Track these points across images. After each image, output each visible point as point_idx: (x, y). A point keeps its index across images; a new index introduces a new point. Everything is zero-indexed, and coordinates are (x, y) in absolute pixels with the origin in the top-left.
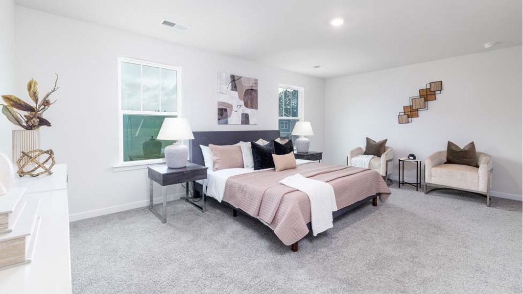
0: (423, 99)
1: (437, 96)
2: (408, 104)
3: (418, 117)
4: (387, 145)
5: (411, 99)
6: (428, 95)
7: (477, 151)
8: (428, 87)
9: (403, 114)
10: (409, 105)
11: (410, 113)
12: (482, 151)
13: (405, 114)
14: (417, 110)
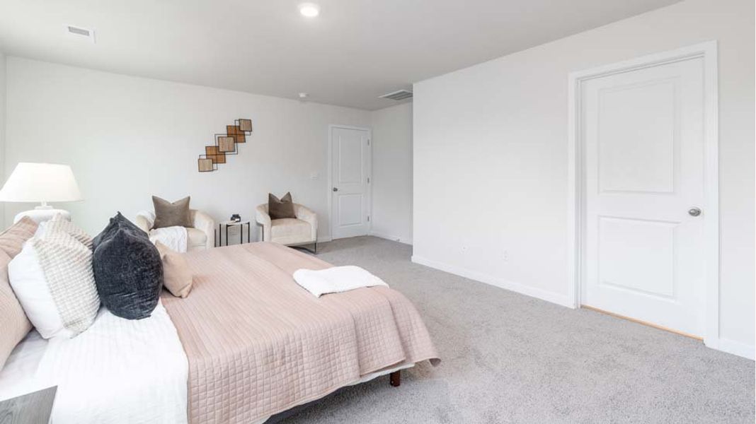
0: (232, 139)
1: (246, 137)
2: (213, 143)
3: (225, 162)
4: (191, 207)
5: (217, 136)
6: (237, 133)
7: (293, 202)
8: (237, 124)
9: (205, 157)
10: (214, 145)
11: (215, 156)
12: (300, 203)
13: (207, 159)
14: (224, 153)
